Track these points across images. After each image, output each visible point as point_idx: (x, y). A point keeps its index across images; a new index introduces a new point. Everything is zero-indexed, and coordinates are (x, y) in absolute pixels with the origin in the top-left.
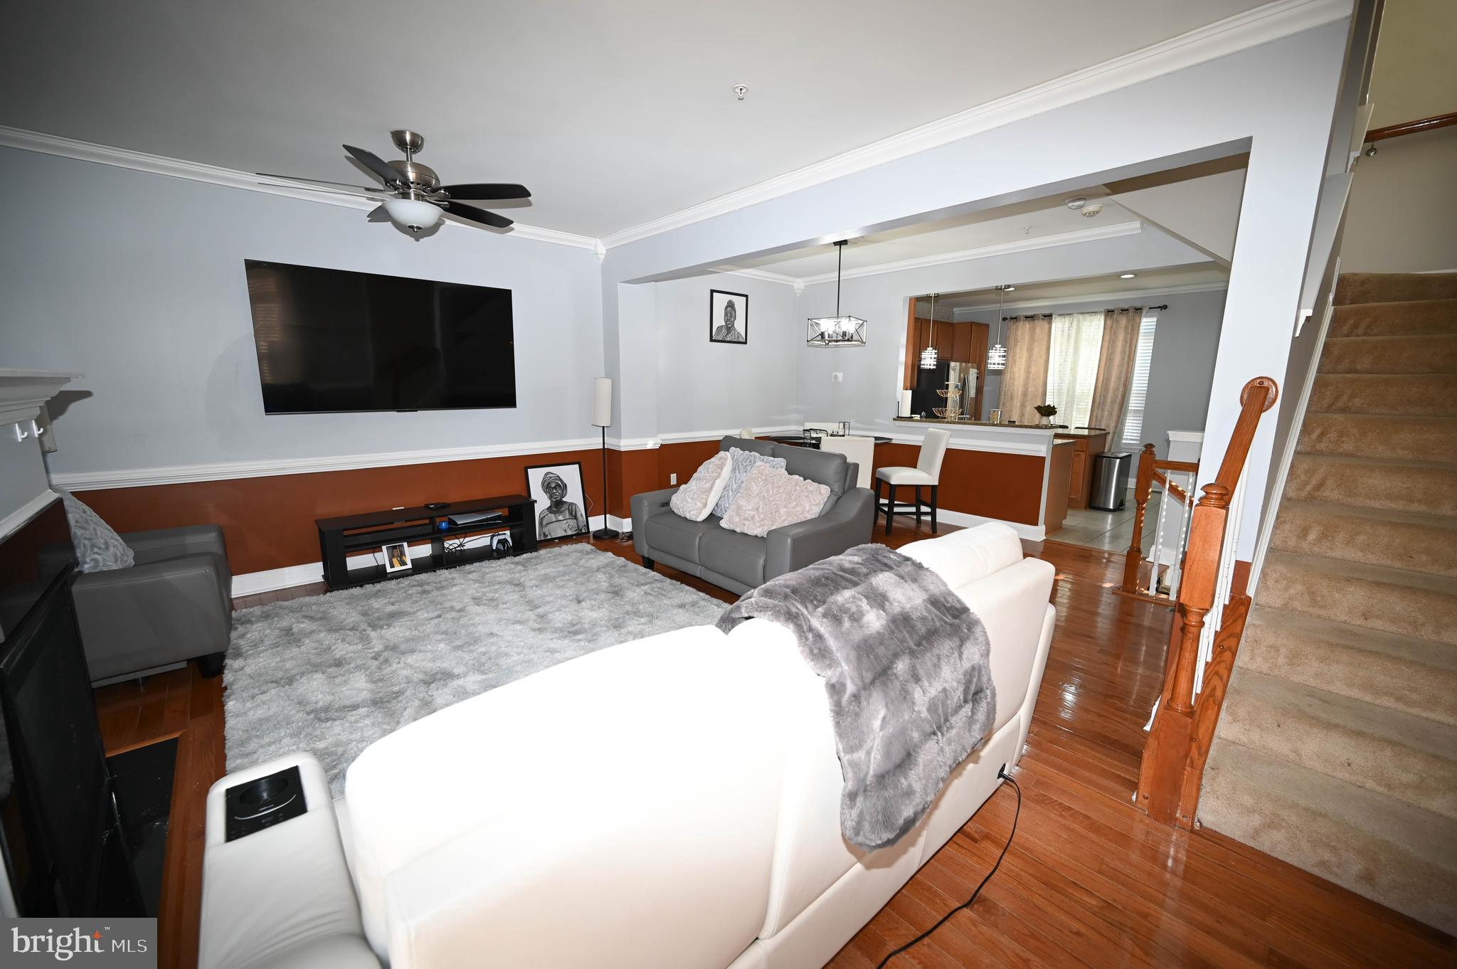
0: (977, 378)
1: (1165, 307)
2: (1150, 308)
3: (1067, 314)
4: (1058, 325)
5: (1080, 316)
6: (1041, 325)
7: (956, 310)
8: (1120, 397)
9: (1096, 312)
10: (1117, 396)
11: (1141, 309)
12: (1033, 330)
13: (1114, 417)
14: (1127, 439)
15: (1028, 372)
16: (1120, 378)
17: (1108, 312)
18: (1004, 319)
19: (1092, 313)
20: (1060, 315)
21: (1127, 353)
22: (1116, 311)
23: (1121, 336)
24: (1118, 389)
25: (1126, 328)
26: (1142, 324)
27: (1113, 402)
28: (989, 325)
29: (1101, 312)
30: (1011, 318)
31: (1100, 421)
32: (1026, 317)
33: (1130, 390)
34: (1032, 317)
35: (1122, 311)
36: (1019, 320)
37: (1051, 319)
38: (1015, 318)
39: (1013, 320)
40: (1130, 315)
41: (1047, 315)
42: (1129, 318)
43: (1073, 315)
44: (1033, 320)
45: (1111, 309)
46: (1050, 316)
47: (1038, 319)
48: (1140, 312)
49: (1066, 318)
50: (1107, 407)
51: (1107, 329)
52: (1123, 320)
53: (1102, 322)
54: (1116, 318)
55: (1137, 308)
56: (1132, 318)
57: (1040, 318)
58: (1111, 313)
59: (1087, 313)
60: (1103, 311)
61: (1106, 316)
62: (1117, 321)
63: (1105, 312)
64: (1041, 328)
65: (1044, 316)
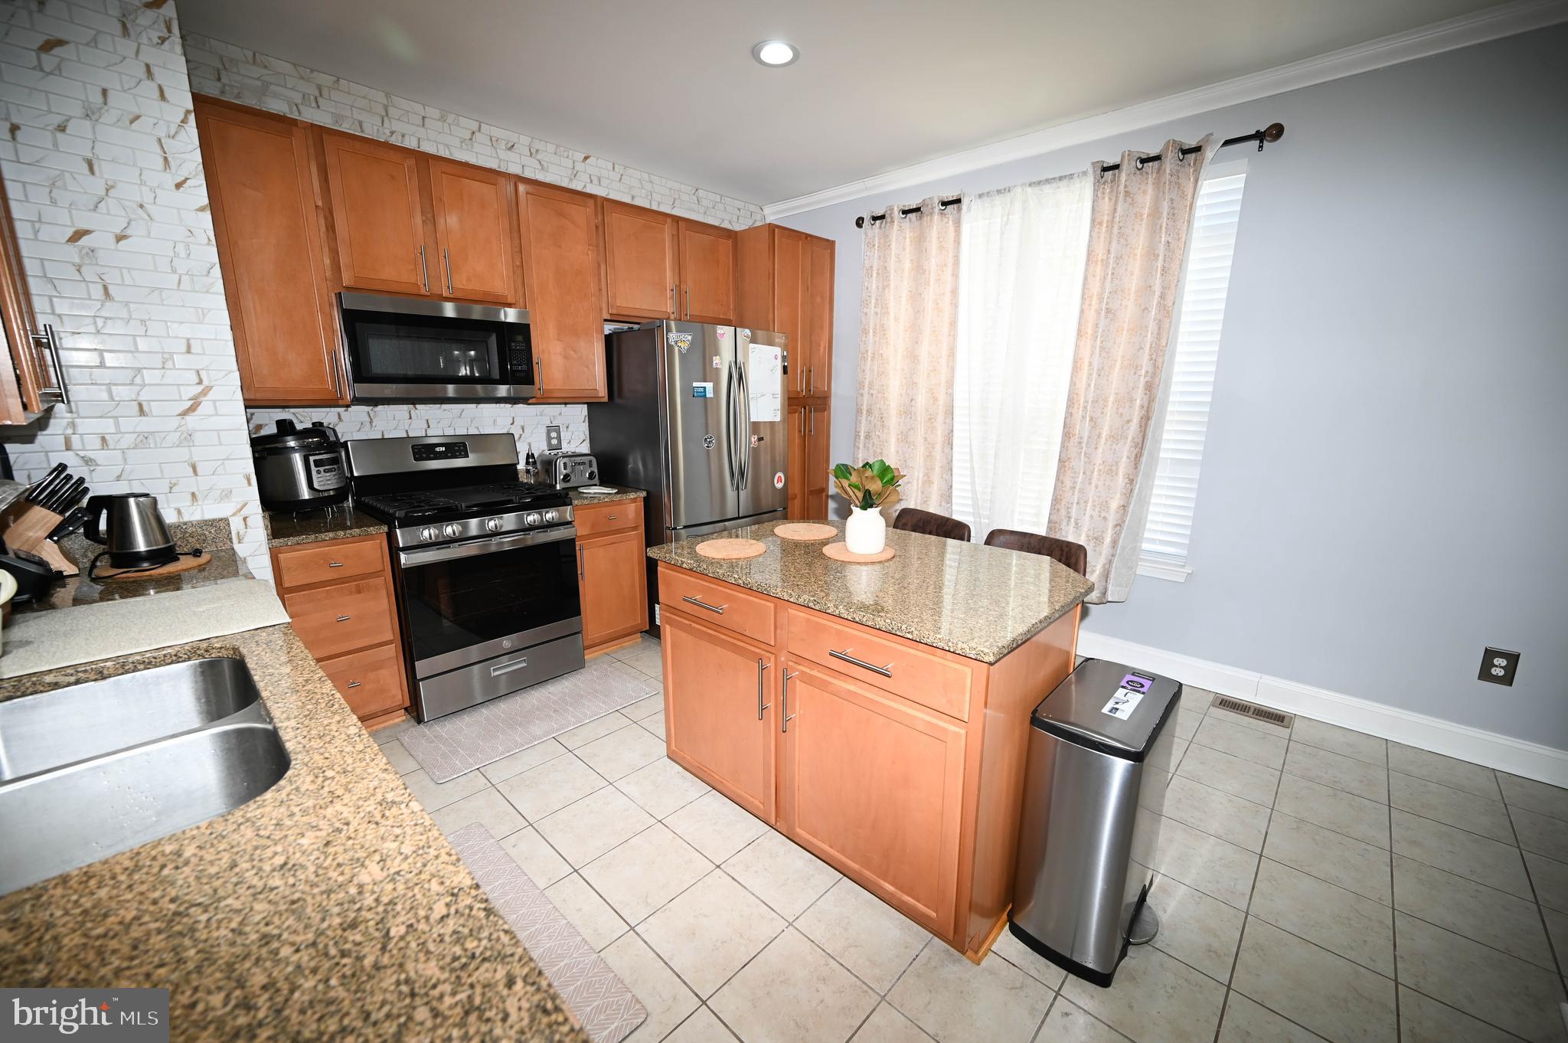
0: (785, 370)
1: (1276, 132)
2: (1227, 143)
3: (999, 192)
4: (975, 218)
5: (1029, 190)
6: (937, 224)
7: (767, 210)
8: (1136, 421)
9: (1071, 176)
10: (1129, 421)
11: (1197, 149)
12: (920, 241)
13: (1121, 481)
14: (1153, 541)
15: (913, 357)
16: (1137, 368)
17: (1105, 169)
18: (860, 222)
19: (1061, 178)
20: (980, 196)
21: (1157, 289)
22: (1125, 167)
23: (1140, 240)
24: (1132, 401)
25: (1155, 213)
26: (1199, 202)
27: (1115, 438)
28: (833, 243)
29: (1085, 173)
30: (875, 219)
31: (1082, 491)
32: (905, 212)
33: (1165, 403)
34: (917, 210)
35: (1143, 161)
36: (889, 220)
37: (959, 210)
38: (882, 217)
39: (878, 222)
40: (1168, 171)
41: (951, 199)
42: (1165, 183)
43: (1012, 193)
44: (921, 218)
45: (1111, 161)
46: (958, 201)
47: (931, 214)
48: (1196, 160)
49: (998, 200)
50: (1100, 450)
51: (1101, 224)
52: (1145, 192)
53: (1088, 205)
54: (1126, 186)
55: (1187, 147)
56: (1174, 179)
57: (937, 210)
58: (1111, 172)
59: (1048, 181)
60: (1091, 171)
61: (1098, 183)
62: (1129, 200)
63: (1094, 172)
64: (939, 238)
65: (945, 204)
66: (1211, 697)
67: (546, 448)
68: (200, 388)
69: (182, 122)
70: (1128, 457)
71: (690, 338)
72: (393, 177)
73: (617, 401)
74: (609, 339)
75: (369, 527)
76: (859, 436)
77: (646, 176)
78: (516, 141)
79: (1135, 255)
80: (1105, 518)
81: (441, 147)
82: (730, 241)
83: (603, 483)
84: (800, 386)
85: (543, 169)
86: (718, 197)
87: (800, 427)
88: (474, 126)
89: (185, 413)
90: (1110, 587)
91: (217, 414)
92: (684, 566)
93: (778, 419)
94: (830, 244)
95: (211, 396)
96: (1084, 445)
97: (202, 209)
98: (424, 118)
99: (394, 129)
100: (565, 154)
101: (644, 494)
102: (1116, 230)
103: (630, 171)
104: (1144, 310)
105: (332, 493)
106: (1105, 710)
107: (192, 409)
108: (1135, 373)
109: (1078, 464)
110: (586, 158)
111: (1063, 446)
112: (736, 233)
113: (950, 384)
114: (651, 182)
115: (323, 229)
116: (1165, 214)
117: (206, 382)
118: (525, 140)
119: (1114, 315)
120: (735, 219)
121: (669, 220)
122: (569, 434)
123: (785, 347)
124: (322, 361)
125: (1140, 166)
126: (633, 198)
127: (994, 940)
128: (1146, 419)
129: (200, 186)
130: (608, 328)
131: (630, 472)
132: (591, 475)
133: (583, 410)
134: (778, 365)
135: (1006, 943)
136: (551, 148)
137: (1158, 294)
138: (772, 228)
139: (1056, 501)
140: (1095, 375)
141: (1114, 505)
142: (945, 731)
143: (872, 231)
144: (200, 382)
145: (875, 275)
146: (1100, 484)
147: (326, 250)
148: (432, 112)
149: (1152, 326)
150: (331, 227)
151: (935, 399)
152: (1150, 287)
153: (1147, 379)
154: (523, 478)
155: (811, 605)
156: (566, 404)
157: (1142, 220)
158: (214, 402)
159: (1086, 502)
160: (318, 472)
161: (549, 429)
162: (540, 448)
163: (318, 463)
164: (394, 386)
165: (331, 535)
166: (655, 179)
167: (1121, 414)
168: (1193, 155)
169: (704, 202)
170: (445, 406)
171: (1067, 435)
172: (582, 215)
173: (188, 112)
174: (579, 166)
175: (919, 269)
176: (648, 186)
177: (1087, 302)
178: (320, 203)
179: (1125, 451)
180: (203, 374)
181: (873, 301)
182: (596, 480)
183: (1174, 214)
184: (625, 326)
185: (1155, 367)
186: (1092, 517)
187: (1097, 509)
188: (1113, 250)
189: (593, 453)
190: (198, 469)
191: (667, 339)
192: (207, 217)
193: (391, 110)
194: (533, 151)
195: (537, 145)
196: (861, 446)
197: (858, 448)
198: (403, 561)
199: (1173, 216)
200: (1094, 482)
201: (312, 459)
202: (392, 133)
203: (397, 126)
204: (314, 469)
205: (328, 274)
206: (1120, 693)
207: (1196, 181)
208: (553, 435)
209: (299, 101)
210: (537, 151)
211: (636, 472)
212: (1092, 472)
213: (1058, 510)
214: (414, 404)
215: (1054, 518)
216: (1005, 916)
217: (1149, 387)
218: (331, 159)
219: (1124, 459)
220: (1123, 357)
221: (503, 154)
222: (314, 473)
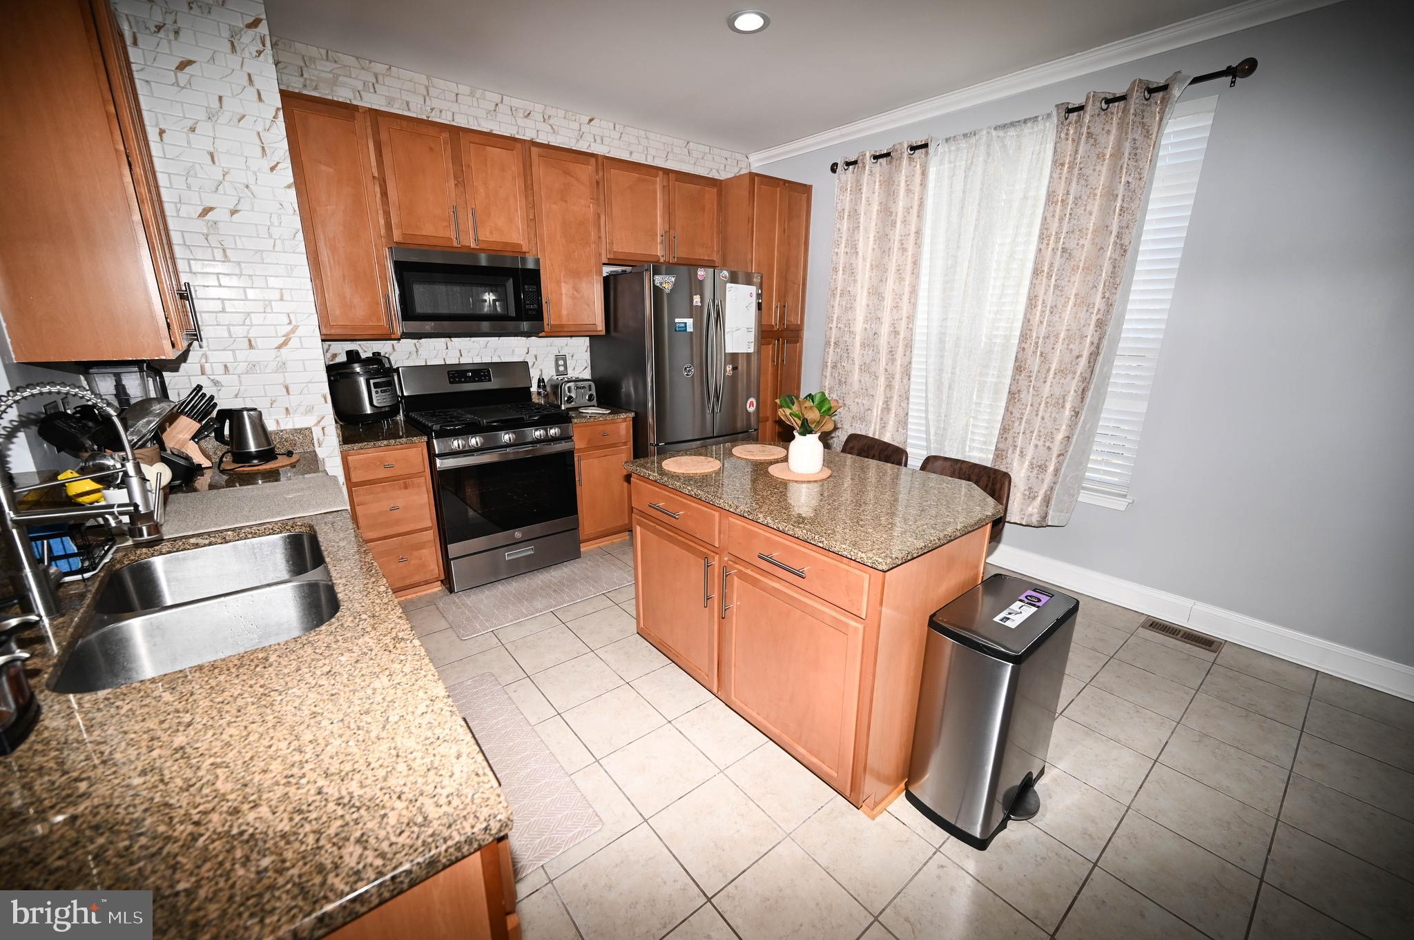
0: (759, 306)
1: (1248, 67)
2: (1196, 80)
3: (965, 135)
4: (939, 165)
5: (994, 133)
6: (905, 169)
8: (1086, 354)
9: (1035, 119)
10: (1078, 357)
11: (1164, 88)
12: (889, 184)
13: (1066, 413)
14: (1096, 470)
15: (877, 294)
16: (1089, 305)
17: (1070, 111)
18: (834, 169)
19: (1025, 121)
20: (947, 140)
22: (1089, 108)
23: (1100, 177)
24: (1083, 337)
25: (1117, 154)
26: (1164, 141)
27: (1064, 372)
28: (810, 187)
29: (1049, 115)
30: (848, 164)
31: (1028, 422)
32: (876, 157)
33: (1115, 339)
34: (888, 155)
35: (1108, 101)
36: (860, 165)
37: (927, 153)
38: (855, 163)
39: (851, 167)
40: (1132, 111)
41: (920, 144)
42: (1128, 123)
43: (977, 137)
44: (890, 162)
45: (1076, 101)
46: (925, 146)
47: (901, 158)
48: (1163, 100)
49: (963, 144)
50: (1048, 383)
51: (1063, 165)
52: (1109, 132)
53: (1050, 147)
54: (1089, 127)
55: (1155, 86)
56: (1138, 119)
57: (905, 155)
58: (1076, 114)
59: (1012, 124)
60: (1055, 113)
61: (1061, 125)
62: (1092, 141)
63: (1058, 114)
64: (907, 181)
65: (914, 148)
66: (1143, 618)
67: (555, 374)
68: (290, 328)
69: (274, 118)
70: (1076, 391)
71: (673, 279)
72: (431, 149)
73: (613, 334)
74: (606, 280)
75: (413, 437)
76: (827, 366)
77: (642, 133)
78: (531, 109)
79: (1095, 195)
80: (1049, 448)
81: (471, 119)
82: (715, 190)
83: (600, 405)
84: (774, 320)
85: (554, 132)
86: (707, 148)
87: (773, 357)
88: (497, 98)
89: (279, 347)
90: (1051, 513)
91: (302, 348)
92: (651, 478)
93: (751, 350)
94: (806, 189)
95: (298, 333)
96: (1033, 379)
97: (289, 187)
98: (457, 94)
99: (433, 106)
100: (574, 118)
101: (633, 415)
102: (1076, 171)
103: (629, 130)
104: (1100, 249)
105: (387, 409)
106: (997, 619)
107: (285, 343)
108: (1087, 311)
109: (1028, 397)
110: (591, 120)
111: (1014, 379)
112: (721, 181)
113: (911, 318)
114: (647, 138)
115: (379, 195)
116: (1126, 155)
117: (294, 323)
118: (539, 108)
119: (1070, 254)
120: (722, 167)
121: (661, 173)
122: (574, 362)
123: (761, 286)
124: (378, 304)
125: (1104, 106)
126: (631, 153)
127: (890, 803)
128: (1094, 355)
129: (287, 168)
130: (607, 270)
131: (623, 395)
132: (591, 396)
133: (585, 342)
134: (753, 301)
135: (900, 805)
136: (561, 113)
137: (1114, 234)
138: (752, 176)
139: (1005, 430)
140: (1048, 312)
141: (1060, 437)
142: (847, 625)
143: (848, 176)
144: (290, 323)
145: (846, 217)
146: (1047, 416)
147: (381, 212)
148: (464, 89)
149: (1107, 267)
150: (384, 194)
151: (896, 333)
152: (1107, 227)
153: (1099, 316)
154: (535, 399)
155: (746, 515)
156: (571, 336)
157: (1104, 160)
158: (300, 338)
159: (1032, 432)
160: (377, 392)
161: (557, 358)
162: (549, 373)
163: (376, 385)
164: (432, 323)
165: (385, 442)
166: (651, 135)
167: (1071, 350)
168: (1160, 94)
169: (695, 154)
170: (473, 339)
171: (1018, 369)
172: (585, 172)
173: (278, 109)
174: (585, 128)
175: (886, 212)
176: (644, 142)
177: (1045, 241)
178: (376, 175)
179: (1073, 385)
180: (292, 316)
181: (844, 242)
182: (595, 402)
183: (1136, 154)
184: (619, 269)
185: (1109, 305)
186: (1036, 446)
187: (1042, 439)
188: (1072, 192)
189: (592, 380)
190: (290, 390)
191: (654, 281)
192: (293, 192)
193: (433, 91)
194: (546, 117)
195: (549, 111)
196: (828, 374)
197: (826, 377)
198: (438, 465)
199: (1135, 155)
200: (1040, 414)
201: (372, 382)
202: (432, 109)
203: (436, 103)
204: (373, 390)
205: (383, 232)
206: (1016, 606)
207: (1161, 119)
208: (561, 362)
209: (360, 87)
210: (549, 117)
211: (628, 395)
212: (1040, 405)
213: (1006, 439)
214: (450, 337)
215: (1001, 446)
216: (902, 785)
217: (1100, 324)
218: (384, 136)
219: (1072, 392)
220: (1076, 295)
221: (521, 122)
222: (373, 393)
